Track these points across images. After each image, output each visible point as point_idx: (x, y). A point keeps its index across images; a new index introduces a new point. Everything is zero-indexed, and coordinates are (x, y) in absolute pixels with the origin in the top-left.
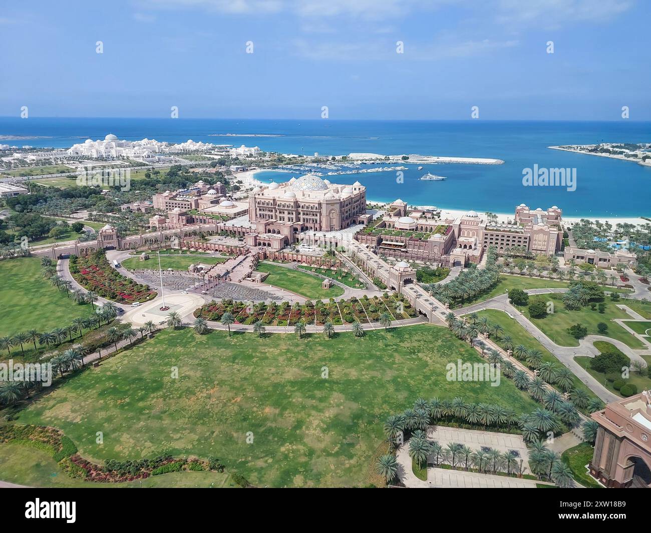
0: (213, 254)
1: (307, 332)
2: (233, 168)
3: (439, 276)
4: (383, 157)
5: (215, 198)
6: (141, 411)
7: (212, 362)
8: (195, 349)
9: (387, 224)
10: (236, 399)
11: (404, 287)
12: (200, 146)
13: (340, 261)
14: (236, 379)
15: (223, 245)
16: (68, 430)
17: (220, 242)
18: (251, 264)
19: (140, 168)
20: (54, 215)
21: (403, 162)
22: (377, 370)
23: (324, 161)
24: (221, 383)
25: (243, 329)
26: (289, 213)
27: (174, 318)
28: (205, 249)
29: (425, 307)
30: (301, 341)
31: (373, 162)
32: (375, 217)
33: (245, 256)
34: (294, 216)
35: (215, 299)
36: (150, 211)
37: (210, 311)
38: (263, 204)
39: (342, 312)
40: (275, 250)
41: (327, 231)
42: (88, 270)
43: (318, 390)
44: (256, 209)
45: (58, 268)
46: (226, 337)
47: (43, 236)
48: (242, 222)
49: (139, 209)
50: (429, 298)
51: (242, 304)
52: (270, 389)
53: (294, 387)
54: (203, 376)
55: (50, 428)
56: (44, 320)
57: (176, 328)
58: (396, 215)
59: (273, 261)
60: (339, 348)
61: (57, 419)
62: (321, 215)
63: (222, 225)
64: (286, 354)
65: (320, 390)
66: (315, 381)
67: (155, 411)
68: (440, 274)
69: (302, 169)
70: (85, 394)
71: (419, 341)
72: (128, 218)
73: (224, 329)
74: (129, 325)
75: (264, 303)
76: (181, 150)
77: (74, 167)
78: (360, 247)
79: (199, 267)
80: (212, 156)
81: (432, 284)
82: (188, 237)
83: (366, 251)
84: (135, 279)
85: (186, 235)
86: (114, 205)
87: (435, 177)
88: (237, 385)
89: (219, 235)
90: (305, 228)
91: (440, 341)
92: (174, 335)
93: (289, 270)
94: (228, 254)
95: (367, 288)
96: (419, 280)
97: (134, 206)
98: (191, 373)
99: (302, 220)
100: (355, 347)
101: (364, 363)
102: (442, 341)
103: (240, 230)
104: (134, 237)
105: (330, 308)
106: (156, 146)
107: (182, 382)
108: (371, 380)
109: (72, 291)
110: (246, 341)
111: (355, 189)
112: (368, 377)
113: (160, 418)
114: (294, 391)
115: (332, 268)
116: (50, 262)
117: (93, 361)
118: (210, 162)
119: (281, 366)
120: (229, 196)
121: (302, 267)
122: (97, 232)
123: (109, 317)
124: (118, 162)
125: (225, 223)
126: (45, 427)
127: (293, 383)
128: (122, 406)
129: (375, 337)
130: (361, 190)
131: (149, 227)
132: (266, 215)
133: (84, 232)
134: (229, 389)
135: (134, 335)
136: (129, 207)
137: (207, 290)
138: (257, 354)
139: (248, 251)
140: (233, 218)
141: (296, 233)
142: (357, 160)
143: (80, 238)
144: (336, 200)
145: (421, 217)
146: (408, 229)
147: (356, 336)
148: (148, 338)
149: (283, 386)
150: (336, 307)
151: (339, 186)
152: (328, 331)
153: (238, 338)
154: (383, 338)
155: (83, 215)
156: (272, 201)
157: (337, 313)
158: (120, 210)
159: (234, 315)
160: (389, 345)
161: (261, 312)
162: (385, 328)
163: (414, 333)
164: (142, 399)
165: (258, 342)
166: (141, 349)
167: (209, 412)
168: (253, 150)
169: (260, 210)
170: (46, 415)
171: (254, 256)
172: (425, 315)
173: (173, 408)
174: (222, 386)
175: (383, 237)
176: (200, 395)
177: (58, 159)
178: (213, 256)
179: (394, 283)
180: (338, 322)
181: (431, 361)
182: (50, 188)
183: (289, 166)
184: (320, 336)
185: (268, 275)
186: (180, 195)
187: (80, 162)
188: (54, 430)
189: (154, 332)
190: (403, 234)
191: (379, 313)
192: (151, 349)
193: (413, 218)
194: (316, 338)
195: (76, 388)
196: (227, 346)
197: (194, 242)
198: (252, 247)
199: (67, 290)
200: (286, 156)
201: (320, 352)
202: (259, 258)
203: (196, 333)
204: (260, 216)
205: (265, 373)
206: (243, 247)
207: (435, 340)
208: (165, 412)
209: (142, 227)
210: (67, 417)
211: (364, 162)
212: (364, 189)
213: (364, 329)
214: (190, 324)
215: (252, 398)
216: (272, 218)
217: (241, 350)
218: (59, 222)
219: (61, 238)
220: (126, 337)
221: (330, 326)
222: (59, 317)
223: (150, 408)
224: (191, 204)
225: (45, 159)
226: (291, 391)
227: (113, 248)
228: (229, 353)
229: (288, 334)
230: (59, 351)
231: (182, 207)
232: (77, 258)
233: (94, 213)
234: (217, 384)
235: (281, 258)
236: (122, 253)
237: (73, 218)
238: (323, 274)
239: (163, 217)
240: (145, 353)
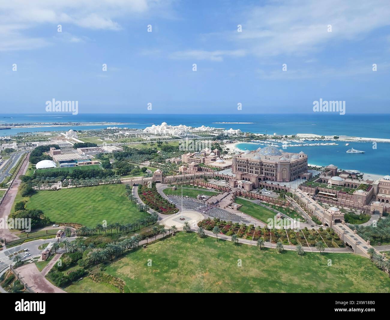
0: (211, 190)
1: (265, 246)
2: (225, 141)
3: (362, 220)
4: (320, 137)
5: (214, 158)
6: (165, 279)
7: (206, 256)
8: (197, 246)
9: (323, 180)
10: (218, 283)
11: (335, 225)
12: (208, 129)
13: (289, 202)
14: (219, 269)
15: (216, 185)
16: (127, 282)
17: (215, 183)
18: (232, 198)
19: (177, 140)
20: (134, 163)
21: (334, 140)
22: (313, 281)
23: (280, 138)
24: (211, 270)
25: (225, 238)
26: (256, 169)
27: (187, 225)
28: (206, 187)
29: (352, 241)
30: (260, 252)
31: (313, 139)
32: (314, 175)
33: (229, 193)
34: (259, 171)
35: (210, 217)
36: (180, 163)
37: (207, 224)
38: (241, 162)
39: (289, 236)
40: (247, 191)
41: (281, 182)
42: (146, 193)
43: (271, 287)
44: (236, 165)
45: (132, 191)
46: (215, 241)
47: (128, 173)
48: (228, 173)
49: (174, 162)
50: (354, 235)
51: (225, 222)
52: (240, 280)
53: (255, 282)
54: (200, 264)
55: (119, 279)
56: (123, 218)
57: (188, 232)
58: (329, 175)
59: (245, 197)
60: (287, 261)
61: (123, 274)
62: (276, 171)
63: (216, 173)
64: (251, 259)
65: (272, 287)
66: (269, 280)
67: (173, 280)
68: (363, 219)
69: (265, 142)
70: (137, 263)
71: (346, 265)
72: (168, 166)
73: (214, 237)
74: (163, 226)
75: (238, 223)
76: (198, 131)
77: (145, 139)
78: (303, 194)
79: (202, 197)
80: (214, 134)
81: (356, 225)
82: (198, 179)
83: (307, 197)
84: (169, 200)
85: (197, 178)
86: (163, 159)
87: (357, 151)
88: (219, 273)
89: (215, 179)
90: (266, 179)
91: (363, 268)
92: (186, 235)
93: (255, 205)
94: (219, 191)
95: (307, 223)
96: (346, 221)
97: (172, 160)
98: (194, 261)
99: (264, 173)
100: (297, 262)
101: (304, 274)
102: (364, 268)
103: (226, 177)
104: (170, 177)
105: (281, 233)
106: (186, 129)
107: (188, 265)
108: (309, 287)
109: (138, 204)
110: (227, 246)
111: (300, 156)
112: (306, 285)
113: (175, 286)
114: (255, 285)
115: (283, 206)
116: (129, 187)
117: (144, 245)
118: (212, 138)
119: (247, 266)
120: (222, 157)
121: (263, 203)
122: (153, 173)
123: (154, 220)
124: (167, 137)
125: (218, 172)
126: (117, 278)
127: (255, 279)
128: (155, 274)
129: (313, 257)
130: (304, 157)
131: (178, 172)
132: (242, 169)
133: (146, 173)
134: (215, 275)
135: (166, 233)
136: (169, 161)
137: (206, 211)
138: (233, 256)
139: (230, 190)
140: (223, 170)
141: (260, 181)
142: (302, 138)
143: (144, 175)
144: (287, 162)
145: (348, 177)
146: (338, 185)
147: (299, 254)
148: (172, 235)
149: (248, 280)
150: (285, 232)
151: (290, 154)
152: (279, 248)
153: (222, 244)
154: (319, 259)
155: (147, 163)
156: (246, 161)
157: (286, 236)
158: (165, 162)
159: (220, 229)
160: (323, 265)
161: (236, 229)
162: (320, 252)
163: (342, 258)
164: (166, 272)
165: (234, 248)
166: (168, 241)
167: (202, 288)
168: (237, 131)
169: (239, 166)
170: (118, 271)
171: (233, 193)
172: (351, 247)
173: (182, 281)
174: (211, 272)
175: (319, 188)
176: (198, 276)
177: (138, 134)
178: (211, 191)
179: (327, 221)
180: (286, 243)
181: (356, 282)
182: (133, 149)
183: (258, 141)
184: (273, 250)
185: (242, 206)
186: (196, 155)
187: (149, 136)
188: (121, 281)
189: (175, 232)
190: (335, 188)
191: (316, 241)
192: (174, 242)
193: (342, 177)
194: (271, 251)
195: (134, 259)
196: (215, 247)
197: (201, 181)
198: (233, 188)
199: (136, 203)
200: (256, 135)
201: (273, 262)
202: (236, 195)
203: (198, 236)
204: (239, 169)
205: (237, 269)
206: (227, 187)
207: (359, 267)
208: (178, 282)
209: (175, 171)
210: (128, 275)
211: (307, 139)
212: (306, 156)
213: (305, 251)
214: (195, 230)
215: (228, 284)
216: (245, 171)
217: (223, 251)
218: (136, 167)
219: (135, 175)
220: (161, 233)
221: (280, 245)
222: (130, 218)
223: (169, 278)
224: (201, 160)
225: (133, 134)
226: (253, 284)
227: (159, 182)
228: (216, 252)
229: (253, 246)
230: (128, 236)
231: (196, 162)
232: (142, 186)
233: (153, 163)
234: (208, 271)
235: (250, 196)
236: (163, 185)
237: (142, 165)
238: (277, 209)
239: (186, 167)
240: (170, 244)
